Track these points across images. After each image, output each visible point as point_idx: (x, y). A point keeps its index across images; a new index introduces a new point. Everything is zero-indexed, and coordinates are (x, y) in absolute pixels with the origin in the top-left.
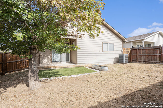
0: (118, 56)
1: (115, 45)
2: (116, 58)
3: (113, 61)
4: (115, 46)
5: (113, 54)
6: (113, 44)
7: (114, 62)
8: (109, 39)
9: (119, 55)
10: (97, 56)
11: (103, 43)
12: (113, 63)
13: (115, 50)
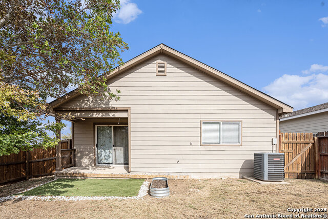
0: (252, 158)
1: (244, 125)
2: (247, 163)
3: (238, 171)
4: (244, 130)
5: (240, 153)
6: (238, 123)
7: (240, 173)
8: (224, 112)
9: (255, 155)
10: (184, 157)
11: (204, 123)
12: (237, 176)
13: (244, 139)
